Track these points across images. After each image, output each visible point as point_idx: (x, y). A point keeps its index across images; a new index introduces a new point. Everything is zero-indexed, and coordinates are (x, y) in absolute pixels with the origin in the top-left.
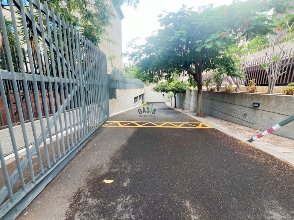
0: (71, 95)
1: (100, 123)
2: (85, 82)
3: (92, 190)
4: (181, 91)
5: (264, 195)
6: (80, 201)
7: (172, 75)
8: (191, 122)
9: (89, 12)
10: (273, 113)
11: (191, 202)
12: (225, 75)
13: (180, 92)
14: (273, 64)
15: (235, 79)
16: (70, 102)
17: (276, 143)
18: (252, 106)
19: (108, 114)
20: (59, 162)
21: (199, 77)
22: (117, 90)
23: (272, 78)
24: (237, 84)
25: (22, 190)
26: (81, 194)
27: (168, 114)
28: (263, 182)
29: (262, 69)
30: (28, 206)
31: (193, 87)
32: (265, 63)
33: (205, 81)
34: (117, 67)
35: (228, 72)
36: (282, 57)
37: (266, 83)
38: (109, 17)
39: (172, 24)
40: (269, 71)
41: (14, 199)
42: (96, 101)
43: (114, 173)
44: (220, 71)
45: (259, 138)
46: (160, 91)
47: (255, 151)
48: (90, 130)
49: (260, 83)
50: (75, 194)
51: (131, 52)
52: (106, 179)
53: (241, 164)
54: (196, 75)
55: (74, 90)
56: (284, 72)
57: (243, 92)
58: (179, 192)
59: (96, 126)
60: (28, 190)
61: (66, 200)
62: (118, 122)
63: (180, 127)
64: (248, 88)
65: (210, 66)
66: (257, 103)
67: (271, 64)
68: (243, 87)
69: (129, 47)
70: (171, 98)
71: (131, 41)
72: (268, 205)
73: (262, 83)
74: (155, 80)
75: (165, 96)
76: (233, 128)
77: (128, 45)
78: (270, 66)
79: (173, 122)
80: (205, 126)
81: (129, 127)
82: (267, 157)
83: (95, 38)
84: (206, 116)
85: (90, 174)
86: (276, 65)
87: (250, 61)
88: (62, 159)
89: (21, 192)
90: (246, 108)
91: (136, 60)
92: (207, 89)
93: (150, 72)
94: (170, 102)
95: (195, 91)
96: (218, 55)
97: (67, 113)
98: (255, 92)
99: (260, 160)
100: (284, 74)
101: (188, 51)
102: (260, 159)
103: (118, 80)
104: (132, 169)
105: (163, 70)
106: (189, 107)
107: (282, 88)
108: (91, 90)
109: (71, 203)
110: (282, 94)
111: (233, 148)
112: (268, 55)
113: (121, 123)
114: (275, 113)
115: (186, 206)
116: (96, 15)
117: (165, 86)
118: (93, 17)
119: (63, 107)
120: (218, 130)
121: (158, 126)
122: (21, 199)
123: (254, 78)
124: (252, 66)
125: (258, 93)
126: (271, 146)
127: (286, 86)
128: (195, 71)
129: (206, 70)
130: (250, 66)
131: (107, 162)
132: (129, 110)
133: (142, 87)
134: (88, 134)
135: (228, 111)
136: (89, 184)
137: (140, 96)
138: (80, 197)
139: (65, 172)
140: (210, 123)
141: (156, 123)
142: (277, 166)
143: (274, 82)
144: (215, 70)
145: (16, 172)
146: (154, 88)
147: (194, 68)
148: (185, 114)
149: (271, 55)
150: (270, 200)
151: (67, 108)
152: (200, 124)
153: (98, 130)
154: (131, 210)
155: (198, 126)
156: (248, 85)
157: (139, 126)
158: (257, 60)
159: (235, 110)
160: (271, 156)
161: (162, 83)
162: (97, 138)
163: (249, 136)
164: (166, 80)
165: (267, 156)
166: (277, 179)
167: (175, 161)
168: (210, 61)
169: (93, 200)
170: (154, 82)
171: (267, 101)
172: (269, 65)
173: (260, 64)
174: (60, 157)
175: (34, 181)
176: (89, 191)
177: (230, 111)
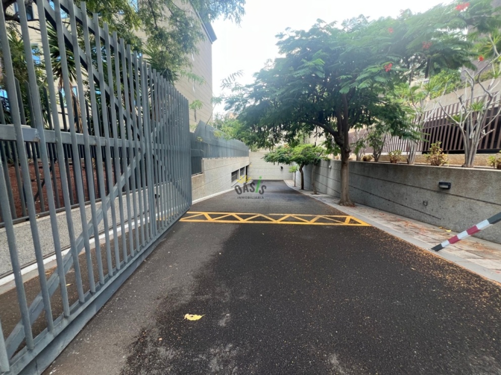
0: (131, 167)
1: (177, 216)
2: (154, 146)
3: (165, 332)
4: (312, 161)
5: (469, 346)
6: (146, 352)
7: (297, 134)
8: (331, 215)
9: (161, 29)
10: (475, 201)
11: (339, 356)
12: (389, 135)
13: (310, 163)
14: (471, 116)
15: (405, 142)
16: (130, 179)
17: (483, 252)
18: (437, 188)
19: (190, 200)
20: (110, 282)
21: (343, 137)
22: (203, 159)
23: (471, 140)
24: (408, 149)
25: (49, 331)
26: (146, 339)
27: (291, 200)
28: (466, 322)
29: (453, 125)
30: (55, 360)
31: (332, 155)
32: (458, 114)
33: (352, 145)
34: (205, 121)
35: (393, 129)
36: (488, 105)
37: (459, 149)
38: (193, 39)
39: (299, 49)
40: (465, 128)
41: (34, 347)
42: (170, 177)
43: (203, 302)
44: (380, 127)
45: (452, 245)
46: (276, 161)
47: (446, 267)
48: (160, 228)
49: (448, 148)
50: (137, 339)
51: (229, 95)
52: (190, 314)
53: (424, 290)
54: (339, 135)
55: (137, 160)
56: (492, 131)
57: (420, 163)
58: (318, 339)
59: (170, 221)
60: (57, 331)
61: (121, 350)
62: (206, 214)
63: (311, 222)
64: (429, 157)
65: (363, 119)
66: (446, 184)
67: (470, 117)
68: (419, 155)
69: (226, 88)
70: (294, 173)
71: (229, 78)
72: (477, 363)
73: (453, 148)
74: (267, 142)
75: (283, 169)
76: (405, 226)
77: (223, 84)
78: (467, 120)
79: (300, 215)
80: (356, 222)
81: (226, 223)
82: (468, 278)
83: (169, 73)
84: (356, 204)
85: (161, 304)
86: (478, 118)
87: (431, 111)
88: (114, 276)
89: (46, 333)
90: (426, 191)
91: (237, 109)
92: (357, 159)
93: (260, 129)
94: (292, 179)
95: (336, 162)
96: (377, 100)
97: (124, 197)
98: (442, 164)
99: (457, 283)
100: (491, 134)
101: (325, 94)
102: (457, 281)
103: (206, 142)
104: (233, 296)
105: (282, 126)
106: (326, 189)
107: (488, 158)
108: (163, 159)
109: (129, 355)
110: (490, 167)
111: (407, 261)
112: (462, 101)
113: (210, 215)
114: (478, 200)
115: (331, 364)
116: (173, 35)
117: (284, 153)
118: (167, 39)
119: (118, 188)
120: (379, 230)
121: (274, 222)
122: (46, 345)
123: (438, 140)
124: (435, 119)
125: (448, 166)
126: (475, 258)
127: (495, 154)
128: (336, 128)
129: (354, 126)
130: (431, 120)
131: (190, 283)
132: (224, 194)
133: (245, 154)
134: (157, 233)
135: (395, 196)
136: (160, 322)
137: (242, 169)
138: (144, 344)
139: (118, 300)
140: (364, 218)
141: (270, 216)
142: (487, 294)
143: (474, 147)
144: (370, 126)
145: (39, 298)
146: (266, 156)
147: (334, 123)
148: (319, 201)
149: (467, 101)
150: (481, 355)
151: (124, 190)
152: (346, 219)
153: (172, 227)
154: (234, 369)
155: (344, 222)
156: (428, 152)
157: (242, 221)
158: (444, 108)
159: (407, 194)
160: (476, 277)
161: (280, 147)
162: (171, 242)
163: (435, 241)
164: (287, 143)
165: (468, 276)
166: (490, 317)
167: (307, 283)
168: (363, 112)
169: (167, 350)
170: (266, 147)
171: (464, 180)
172: (466, 118)
173: (448, 116)
174: (111, 274)
175: (68, 314)
176: (159, 335)
177: (398, 196)
